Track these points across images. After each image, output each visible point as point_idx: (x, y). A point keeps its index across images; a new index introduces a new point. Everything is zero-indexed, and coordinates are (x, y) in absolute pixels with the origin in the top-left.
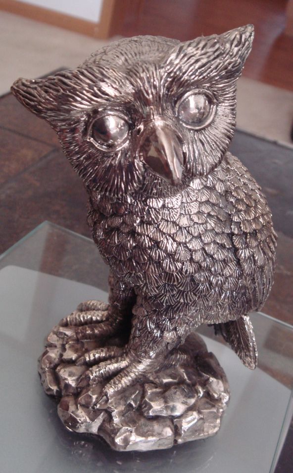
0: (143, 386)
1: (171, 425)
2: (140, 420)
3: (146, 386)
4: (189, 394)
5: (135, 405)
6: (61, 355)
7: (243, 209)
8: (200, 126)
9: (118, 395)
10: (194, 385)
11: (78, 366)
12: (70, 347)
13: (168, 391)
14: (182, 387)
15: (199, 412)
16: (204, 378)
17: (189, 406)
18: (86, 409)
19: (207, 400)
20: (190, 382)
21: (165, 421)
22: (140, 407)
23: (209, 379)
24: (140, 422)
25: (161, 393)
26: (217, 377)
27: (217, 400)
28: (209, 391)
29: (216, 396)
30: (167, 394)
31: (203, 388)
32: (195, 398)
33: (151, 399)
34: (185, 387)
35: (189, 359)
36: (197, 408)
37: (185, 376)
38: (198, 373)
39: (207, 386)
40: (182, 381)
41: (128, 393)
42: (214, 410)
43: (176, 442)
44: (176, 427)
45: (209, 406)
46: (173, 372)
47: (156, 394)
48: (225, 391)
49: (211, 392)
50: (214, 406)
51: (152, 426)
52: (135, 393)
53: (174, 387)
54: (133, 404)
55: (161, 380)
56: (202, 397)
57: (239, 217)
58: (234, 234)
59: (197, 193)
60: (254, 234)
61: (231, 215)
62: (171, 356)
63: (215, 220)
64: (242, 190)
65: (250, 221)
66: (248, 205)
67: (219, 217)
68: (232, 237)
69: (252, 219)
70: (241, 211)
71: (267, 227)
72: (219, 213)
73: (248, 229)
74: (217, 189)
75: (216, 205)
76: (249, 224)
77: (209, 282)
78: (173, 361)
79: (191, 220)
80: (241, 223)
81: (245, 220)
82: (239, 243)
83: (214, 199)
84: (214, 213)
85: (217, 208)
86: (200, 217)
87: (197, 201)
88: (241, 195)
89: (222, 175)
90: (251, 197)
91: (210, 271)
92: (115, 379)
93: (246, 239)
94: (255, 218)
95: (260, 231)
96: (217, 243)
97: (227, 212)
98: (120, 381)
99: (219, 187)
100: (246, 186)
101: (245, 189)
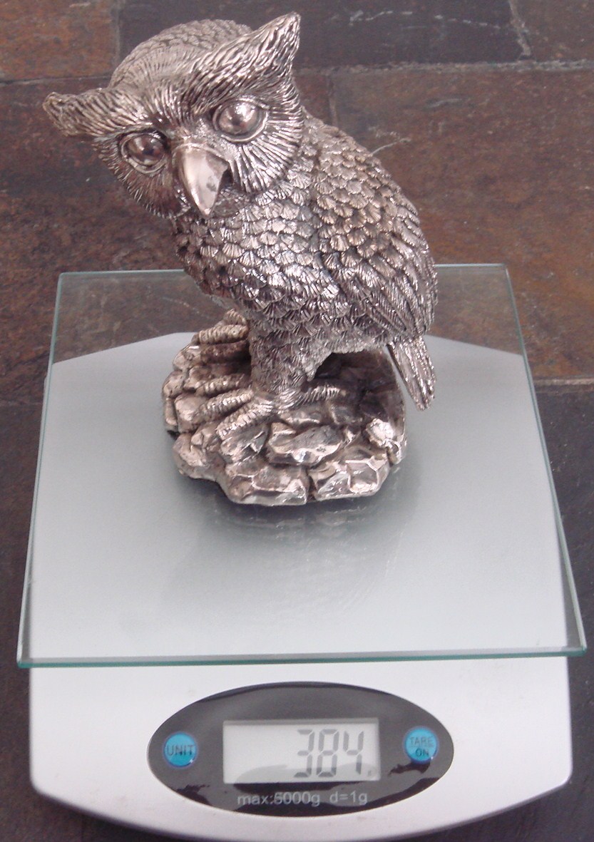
0: (269, 426)
1: (304, 477)
2: (263, 467)
3: (275, 426)
4: (331, 438)
5: (257, 448)
6: (184, 383)
7: (332, 222)
8: (248, 137)
9: (236, 435)
10: (342, 427)
11: (198, 397)
12: (193, 373)
13: (302, 434)
14: (324, 429)
15: (342, 463)
16: (364, 419)
17: (327, 454)
18: (199, 451)
19: (361, 448)
20: (338, 423)
21: (296, 471)
22: (264, 451)
23: (371, 421)
24: (262, 470)
25: (291, 436)
26: (384, 420)
27: (381, 449)
28: (369, 436)
29: (380, 444)
30: (299, 437)
31: (354, 433)
32: (339, 445)
33: (276, 444)
34: (329, 429)
35: (344, 393)
36: (340, 457)
37: (333, 415)
38: (357, 412)
39: (366, 430)
40: (326, 421)
41: (248, 434)
42: (367, 461)
43: (314, 498)
44: (311, 480)
45: (360, 456)
46: (318, 409)
47: (285, 436)
48: (395, 439)
49: (372, 439)
50: (369, 456)
51: (278, 476)
52: (258, 433)
53: (313, 429)
54: (254, 447)
55: (295, 420)
56: (352, 444)
57: (327, 232)
58: (322, 253)
59: (263, 209)
60: (353, 250)
61: (317, 229)
62: (313, 389)
63: (292, 238)
64: (332, 198)
65: (345, 235)
66: (340, 216)
67: (300, 234)
68: (321, 256)
69: (349, 233)
70: (330, 225)
71: (378, 239)
72: (298, 230)
73: (342, 246)
74: (295, 201)
75: (293, 220)
76: (344, 239)
77: (303, 308)
78: (317, 396)
79: (258, 241)
80: (330, 239)
81: (337, 234)
82: (331, 263)
83: (288, 213)
84: (289, 231)
85: (293, 224)
86: (270, 237)
87: (264, 218)
88: (331, 204)
89: (302, 182)
90: (347, 205)
91: (300, 296)
92: (231, 416)
93: (339, 258)
94: (354, 230)
95: (362, 246)
96: (300, 265)
97: (313, 226)
98: (235, 419)
99: (298, 198)
100: (341, 191)
101: (339, 195)
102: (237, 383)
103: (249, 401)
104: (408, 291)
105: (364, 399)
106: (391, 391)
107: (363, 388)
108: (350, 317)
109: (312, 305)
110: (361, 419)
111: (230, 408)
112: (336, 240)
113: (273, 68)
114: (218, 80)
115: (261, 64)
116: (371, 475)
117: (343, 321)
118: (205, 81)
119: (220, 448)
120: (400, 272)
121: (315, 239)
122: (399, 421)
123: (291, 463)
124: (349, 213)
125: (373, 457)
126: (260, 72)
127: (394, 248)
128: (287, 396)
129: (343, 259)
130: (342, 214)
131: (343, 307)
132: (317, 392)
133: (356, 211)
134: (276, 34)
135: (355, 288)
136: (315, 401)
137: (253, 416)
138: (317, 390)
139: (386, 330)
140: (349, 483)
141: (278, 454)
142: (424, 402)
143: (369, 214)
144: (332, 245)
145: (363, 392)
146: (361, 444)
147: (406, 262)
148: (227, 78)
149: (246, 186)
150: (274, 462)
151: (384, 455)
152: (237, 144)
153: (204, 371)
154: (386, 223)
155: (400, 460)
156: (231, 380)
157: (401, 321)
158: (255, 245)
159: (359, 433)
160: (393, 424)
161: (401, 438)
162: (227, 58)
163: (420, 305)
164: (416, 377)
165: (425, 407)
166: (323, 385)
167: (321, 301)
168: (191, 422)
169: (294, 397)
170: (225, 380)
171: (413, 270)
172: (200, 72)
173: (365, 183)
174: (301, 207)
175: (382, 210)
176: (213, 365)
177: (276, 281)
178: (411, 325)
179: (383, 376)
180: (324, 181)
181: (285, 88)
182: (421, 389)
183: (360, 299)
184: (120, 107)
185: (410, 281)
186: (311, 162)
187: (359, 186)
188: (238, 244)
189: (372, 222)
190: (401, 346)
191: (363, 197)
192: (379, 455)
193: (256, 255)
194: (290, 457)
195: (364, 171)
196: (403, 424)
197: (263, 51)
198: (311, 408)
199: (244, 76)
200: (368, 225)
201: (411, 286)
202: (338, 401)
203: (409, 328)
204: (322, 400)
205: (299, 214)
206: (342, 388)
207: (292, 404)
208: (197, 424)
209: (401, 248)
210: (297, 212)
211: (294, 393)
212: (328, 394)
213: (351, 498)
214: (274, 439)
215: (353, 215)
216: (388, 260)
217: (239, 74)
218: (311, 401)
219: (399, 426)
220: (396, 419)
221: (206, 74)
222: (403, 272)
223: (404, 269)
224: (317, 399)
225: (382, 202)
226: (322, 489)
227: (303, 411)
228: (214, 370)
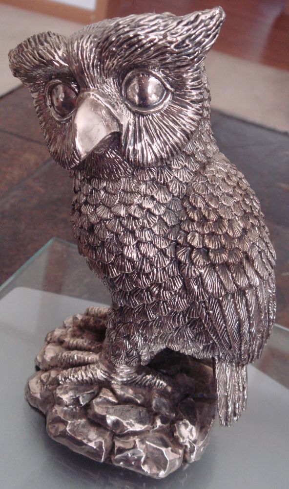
0: (100, 389)
1: (109, 440)
2: (81, 419)
3: (105, 390)
4: (143, 418)
5: (83, 402)
8: (147, 110)
9: (72, 385)
10: (156, 414)
11: (63, 347)
12: (71, 331)
13: (122, 406)
14: (140, 409)
15: (142, 441)
16: (176, 415)
17: (134, 430)
18: (42, 385)
19: (165, 437)
20: (155, 410)
21: (105, 433)
22: (88, 406)
23: (182, 420)
24: (79, 420)
25: (113, 404)
26: (193, 423)
27: (180, 445)
28: (175, 431)
29: (181, 440)
30: (118, 407)
31: (162, 422)
32: (146, 426)
33: (98, 404)
34: (145, 411)
35: (169, 389)
36: (143, 437)
37: (154, 402)
38: (174, 408)
39: (175, 425)
40: (146, 405)
41: (82, 388)
42: (164, 449)
43: (110, 461)
44: (113, 444)
45: (161, 443)
46: (144, 393)
47: (109, 402)
48: (195, 442)
49: (177, 434)
50: (166, 446)
51: (89, 431)
52: (89, 390)
53: (131, 405)
54: (81, 399)
55: (122, 393)
56: (157, 431)
57: (188, 226)
58: (178, 243)
59: (140, 184)
60: (205, 251)
61: (181, 221)
62: (145, 375)
63: (156, 219)
64: (204, 199)
65: (203, 235)
66: (204, 216)
67: (165, 218)
68: (177, 246)
69: (208, 234)
70: (193, 221)
71: (232, 252)
72: (164, 214)
73: (196, 243)
74: (171, 189)
75: (163, 204)
76: (201, 238)
77: (148, 289)
78: (147, 381)
79: (126, 211)
80: (189, 233)
81: (197, 232)
82: (182, 255)
83: (160, 196)
84: (156, 212)
85: (163, 209)
86: (138, 210)
87: (139, 193)
88: (200, 204)
89: (184, 176)
90: (215, 211)
91: (148, 278)
92: (74, 369)
93: (191, 252)
94: (211, 234)
95: (214, 251)
96: (154, 246)
97: (179, 216)
98: (76, 372)
99: (175, 188)
100: (214, 197)
101: (211, 200)
102: (93, 347)
103: (93, 363)
104: (243, 312)
105: (184, 401)
106: (208, 405)
107: (187, 392)
108: (186, 316)
109: (155, 290)
110: (174, 415)
111: (77, 363)
112: (194, 236)
113: (185, 45)
114: (131, 34)
115: (175, 36)
116: (163, 462)
117: (179, 316)
118: (121, 32)
119: (56, 389)
120: (242, 292)
121: (177, 229)
122: (204, 430)
123: (102, 424)
124: (213, 217)
125: (170, 449)
126: (171, 43)
127: (243, 268)
128: (124, 371)
129: (193, 255)
130: (206, 215)
131: (182, 304)
132: (149, 378)
133: (220, 219)
134: (197, 17)
135: (196, 287)
136: (145, 386)
137: (90, 375)
138: (149, 377)
139: (214, 343)
140: (142, 460)
141: (95, 412)
142: (226, 420)
143: (231, 226)
144: (189, 238)
145: (187, 396)
146: (166, 434)
147: (250, 286)
148: (139, 35)
149: (131, 152)
150: (91, 418)
151: (181, 451)
152: (134, 113)
153: (78, 333)
154: (244, 242)
155: (193, 460)
156: (90, 344)
157: (229, 338)
158: (123, 212)
159: (168, 425)
160: (199, 429)
161: (201, 443)
162: (147, 20)
163: (250, 332)
164: (227, 396)
165: (226, 424)
166: (155, 376)
167: (164, 289)
168: (49, 363)
169: (128, 374)
170: (85, 342)
171: (254, 298)
172: (119, 25)
173: (238, 202)
174: (173, 196)
175: (245, 231)
176: (86, 331)
177: (131, 253)
178: (236, 346)
179: (208, 391)
180: (202, 183)
181: (192, 75)
182: (227, 407)
183: (198, 299)
184: (48, 42)
185: (247, 305)
186: (198, 166)
187: (231, 202)
188: (110, 208)
189: (231, 234)
190: (224, 365)
191: (232, 211)
192: (176, 449)
193: (120, 222)
194: (104, 418)
195: (241, 195)
196: (206, 433)
197: (180, 26)
198: (140, 390)
199: (155, 39)
200: (226, 235)
201: (247, 310)
202: (163, 393)
203: (235, 349)
204: (150, 387)
205: (170, 202)
206: (169, 384)
207: (125, 380)
208: (52, 366)
209: (251, 273)
210: (169, 199)
211: (129, 370)
212: (157, 384)
213: (140, 474)
214: (98, 400)
215: (216, 221)
216: (234, 275)
217: (152, 36)
218: (141, 383)
219: (203, 433)
220: (203, 427)
221: (124, 27)
222: (244, 294)
223: (247, 291)
224: (147, 384)
225: (246, 224)
226: (118, 456)
227: (132, 389)
228: (85, 334)
